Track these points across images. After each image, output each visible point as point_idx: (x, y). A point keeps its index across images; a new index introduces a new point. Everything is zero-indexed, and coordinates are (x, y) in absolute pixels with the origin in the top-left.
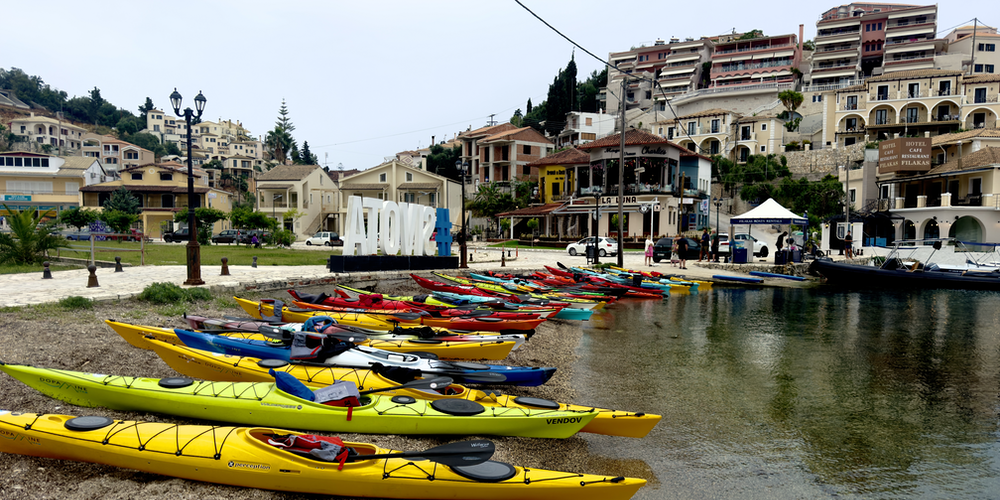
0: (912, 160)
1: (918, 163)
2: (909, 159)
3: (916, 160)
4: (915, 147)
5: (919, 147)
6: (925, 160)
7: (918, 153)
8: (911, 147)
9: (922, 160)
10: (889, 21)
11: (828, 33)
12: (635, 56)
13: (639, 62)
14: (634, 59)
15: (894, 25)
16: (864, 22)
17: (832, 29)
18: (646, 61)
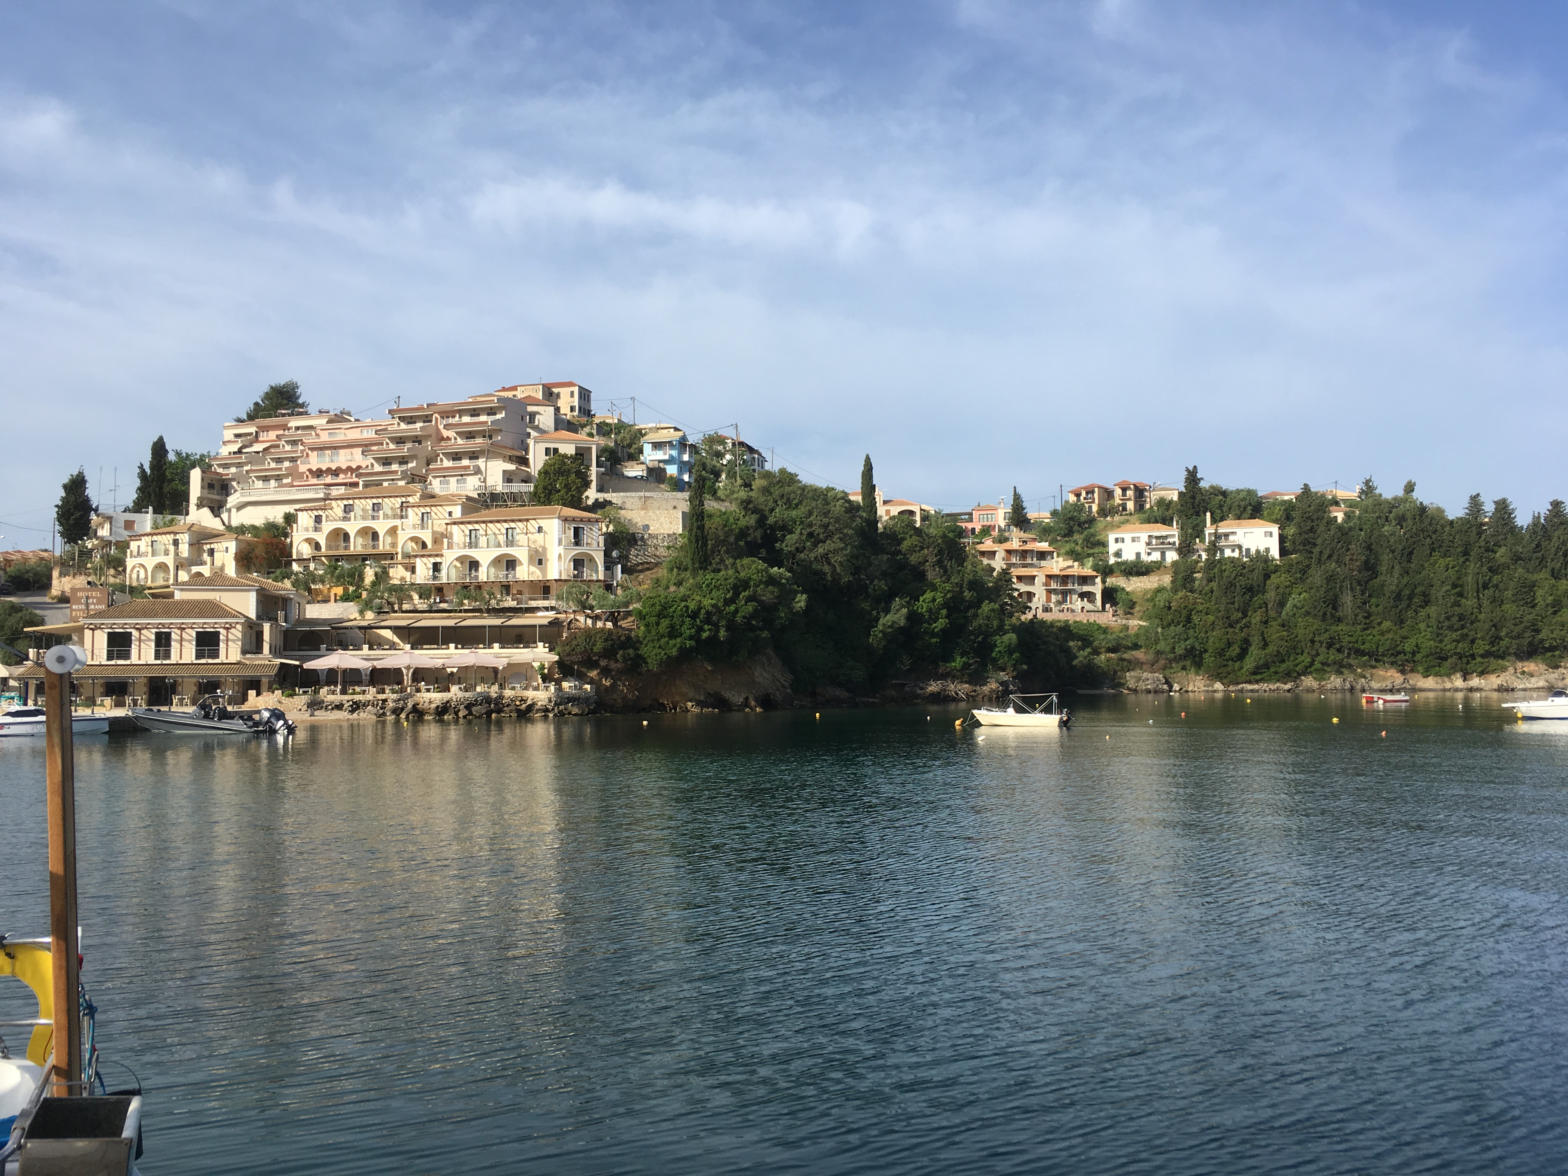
2: (80, 610)
4: (87, 598)
5: (93, 598)
7: (92, 603)
8: (83, 597)
10: (461, 413)
11: (409, 423)
12: (253, 430)
13: (256, 439)
14: (251, 434)
15: (466, 419)
16: (439, 413)
17: (411, 417)
18: (265, 439)
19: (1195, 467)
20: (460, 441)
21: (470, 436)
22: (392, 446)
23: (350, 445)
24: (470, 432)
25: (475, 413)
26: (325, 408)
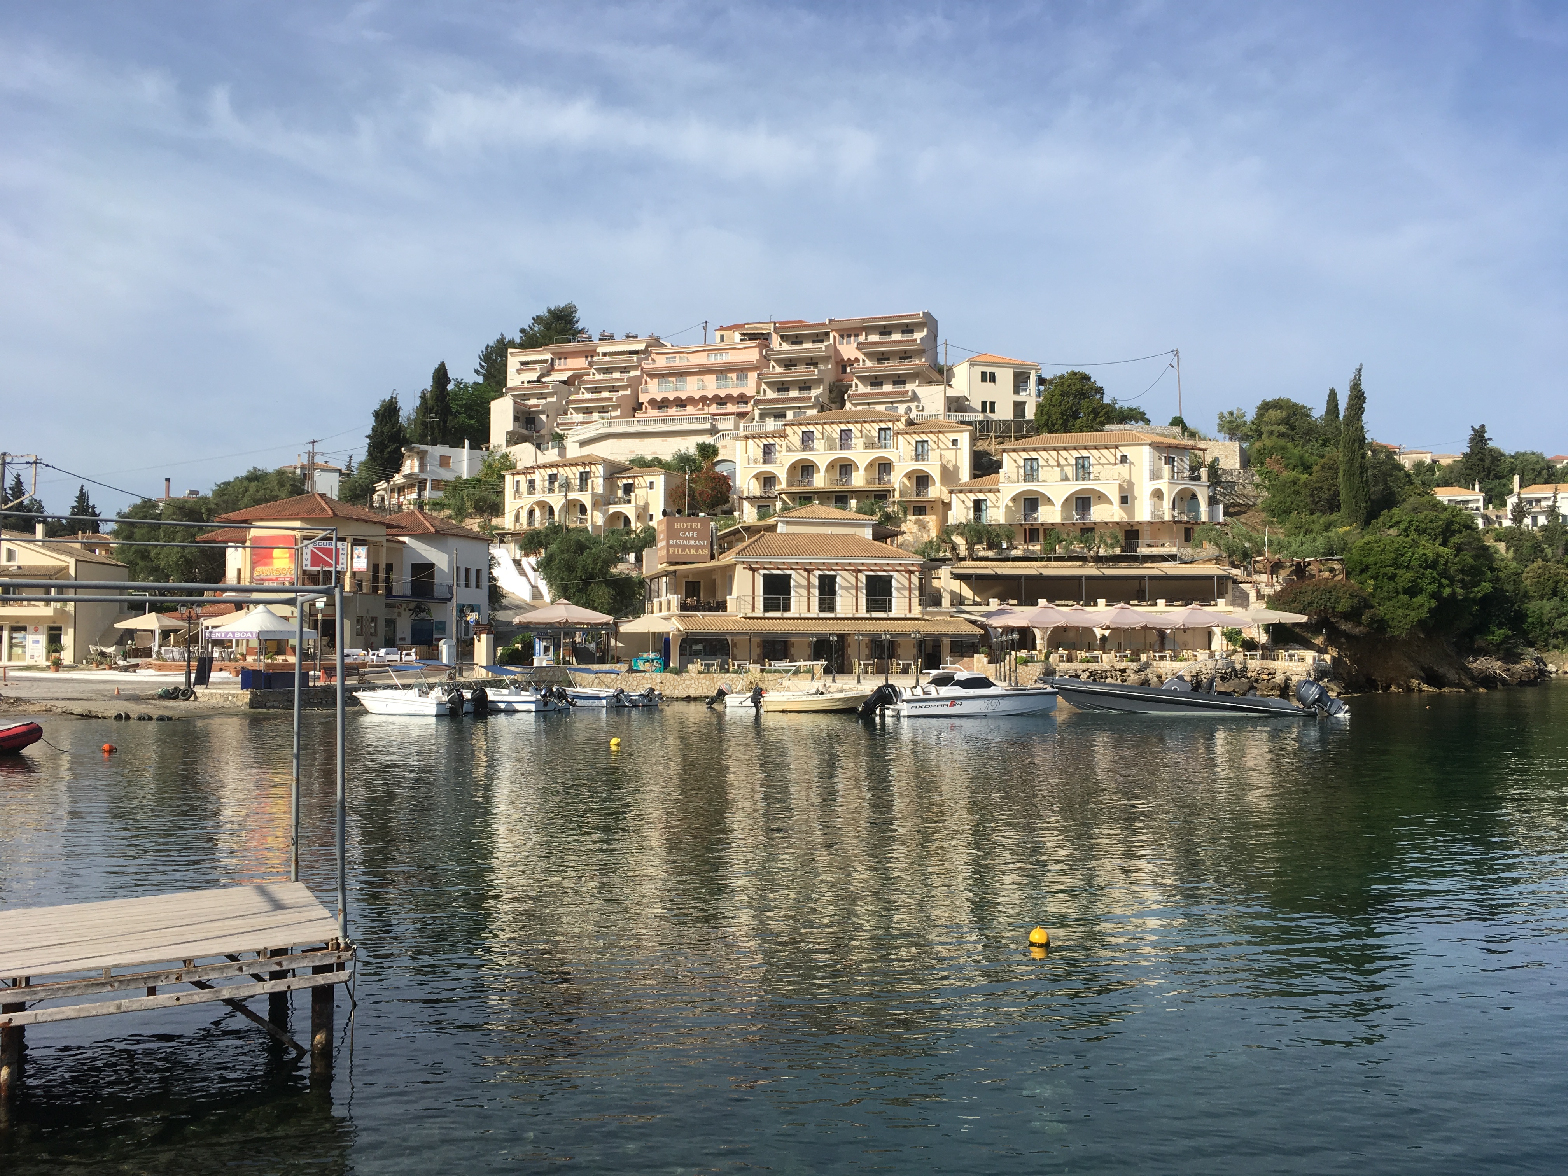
0: (684, 547)
1: (693, 551)
2: (678, 546)
3: (690, 547)
4: (686, 530)
5: (694, 531)
6: (702, 547)
7: (693, 538)
8: (681, 530)
9: (697, 547)
10: (869, 330)
11: (793, 343)
12: (548, 356)
13: (551, 369)
14: (546, 361)
15: (874, 338)
16: (836, 330)
17: (797, 336)
18: (562, 367)
19: (1483, 426)
20: (869, 364)
21: (882, 357)
22: (779, 370)
23: (702, 371)
24: (883, 353)
25: (885, 331)
26: (633, 333)
